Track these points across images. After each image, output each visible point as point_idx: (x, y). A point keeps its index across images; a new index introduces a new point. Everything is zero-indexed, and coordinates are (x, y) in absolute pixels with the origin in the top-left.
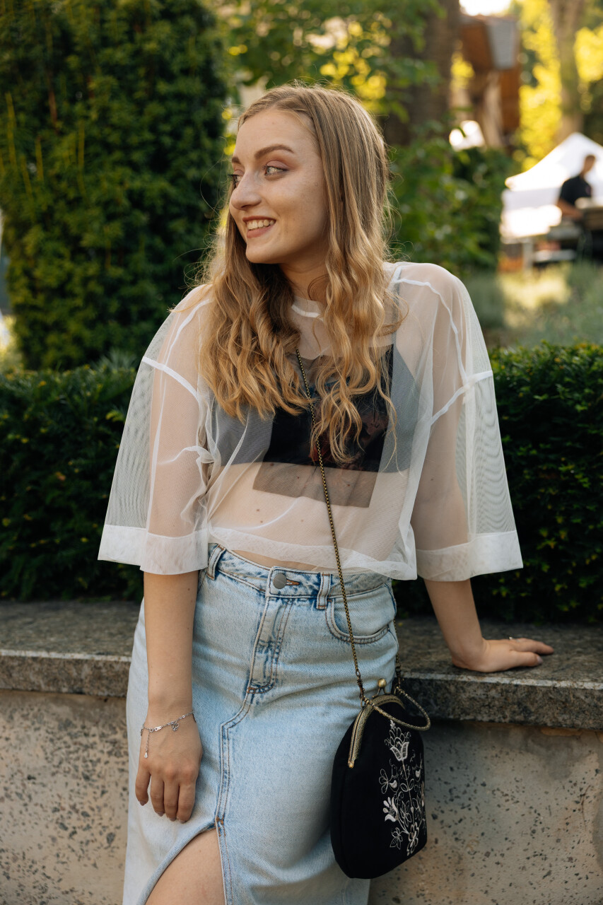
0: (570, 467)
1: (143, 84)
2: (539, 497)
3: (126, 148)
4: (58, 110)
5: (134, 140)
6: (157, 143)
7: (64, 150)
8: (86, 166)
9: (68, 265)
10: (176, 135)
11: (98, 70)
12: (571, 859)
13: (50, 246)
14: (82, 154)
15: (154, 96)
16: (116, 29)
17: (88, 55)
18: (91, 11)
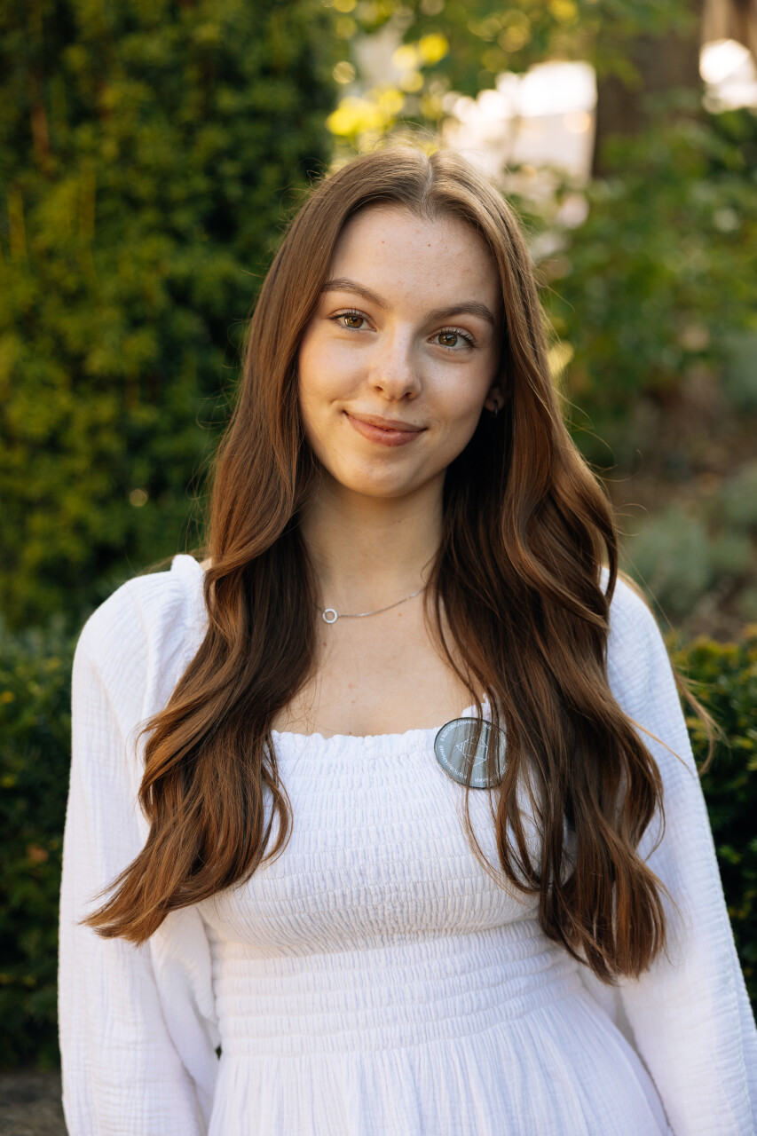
1: (194, 95)
3: (165, 205)
4: (50, 138)
6: (218, 196)
7: (57, 209)
8: (96, 236)
9: (64, 401)
10: (249, 179)
11: (117, 72)
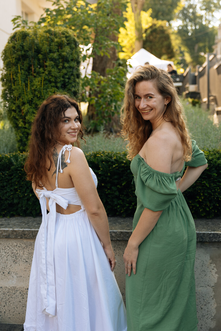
0: (205, 182)
1: (61, 64)
2: (197, 189)
3: (56, 82)
4: (35, 70)
5: (58, 80)
6: (64, 81)
7: (37, 82)
8: (43, 87)
10: (69, 78)
11: (48, 59)
12: (211, 271)
13: (31, 110)
14: (42, 84)
15: (64, 67)
16: (55, 48)
17: (45, 55)
18: (47, 43)
